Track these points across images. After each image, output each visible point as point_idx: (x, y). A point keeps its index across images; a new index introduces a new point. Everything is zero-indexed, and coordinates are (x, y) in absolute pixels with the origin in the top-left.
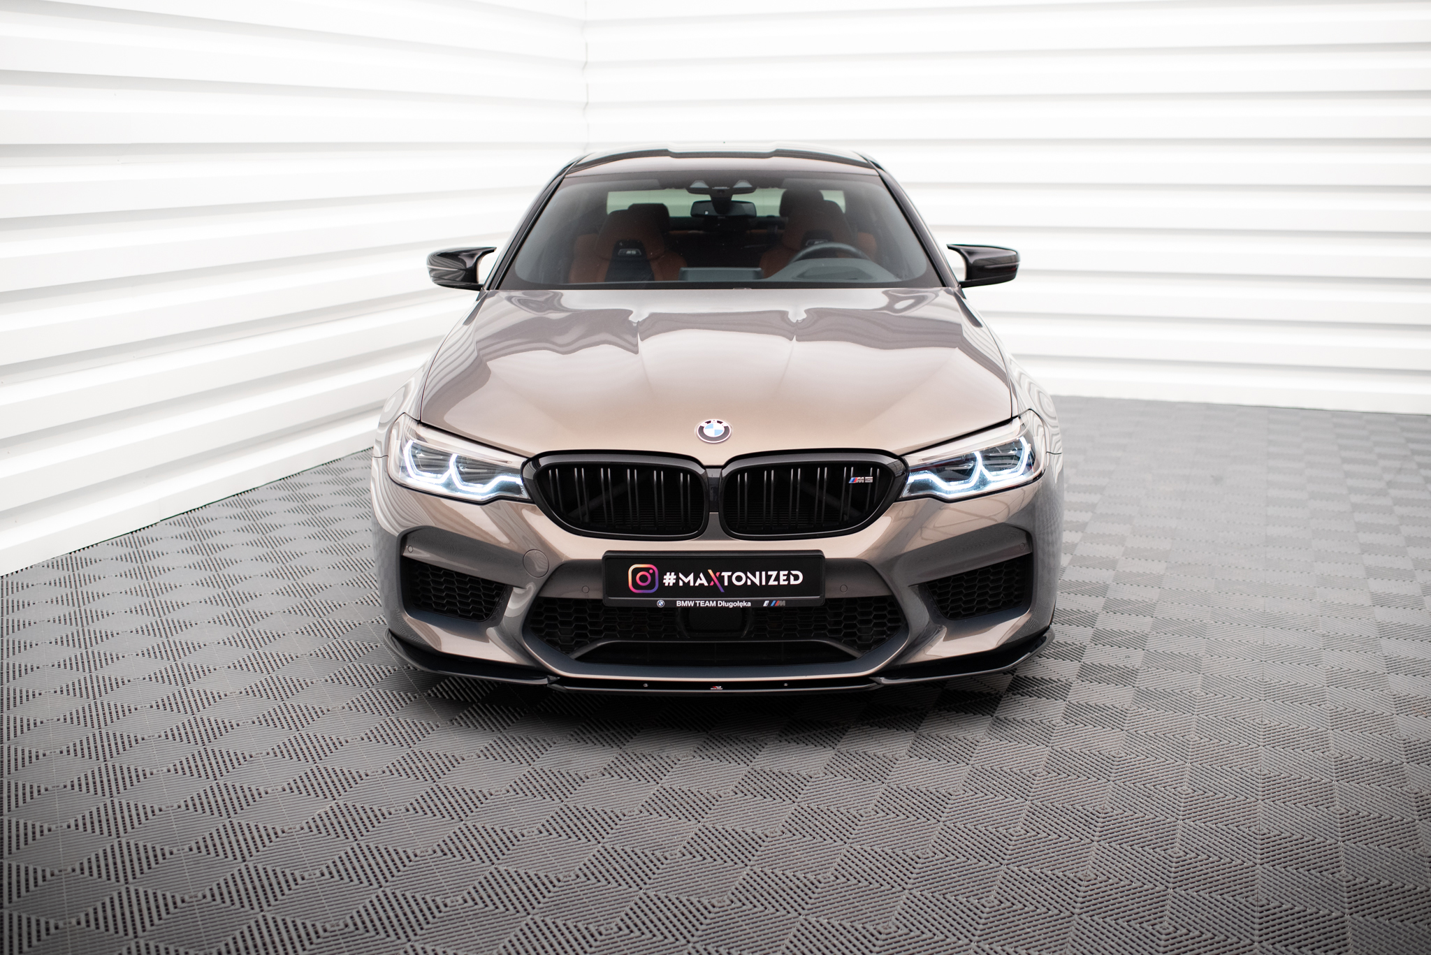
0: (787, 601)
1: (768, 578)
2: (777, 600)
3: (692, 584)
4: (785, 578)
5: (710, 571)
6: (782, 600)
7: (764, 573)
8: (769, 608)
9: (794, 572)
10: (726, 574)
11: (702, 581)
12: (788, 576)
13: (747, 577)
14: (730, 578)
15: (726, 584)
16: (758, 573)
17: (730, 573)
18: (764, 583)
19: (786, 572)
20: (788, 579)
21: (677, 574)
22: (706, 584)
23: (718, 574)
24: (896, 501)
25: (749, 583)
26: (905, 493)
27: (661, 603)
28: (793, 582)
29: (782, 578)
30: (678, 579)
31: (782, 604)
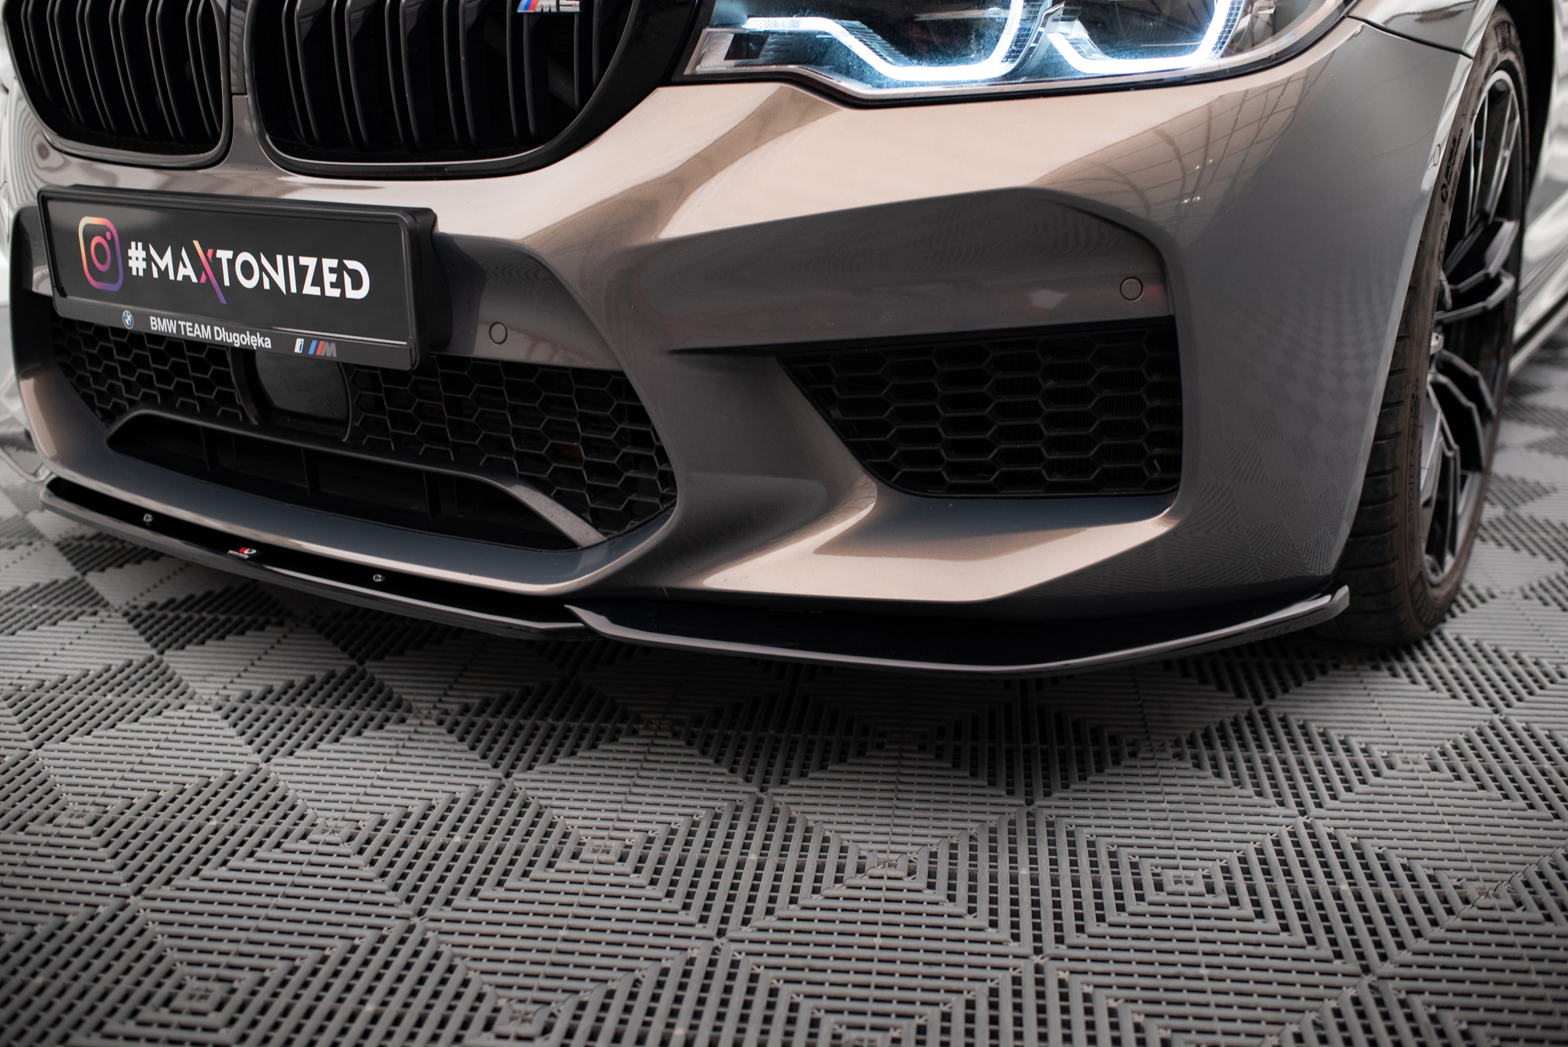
0: (339, 344)
1: (301, 271)
2: (319, 339)
3: (172, 277)
4: (333, 278)
5: (196, 243)
6: (330, 341)
7: (291, 259)
8: (304, 357)
9: (352, 264)
10: (224, 255)
11: (187, 271)
12: (339, 270)
13: (262, 268)
14: (231, 263)
15: (227, 283)
16: (279, 258)
17: (229, 254)
18: (294, 290)
19: (334, 263)
20: (339, 284)
21: (146, 248)
22: (194, 279)
23: (210, 252)
24: (668, 81)
25: (267, 286)
26: (714, 57)
27: (128, 320)
28: (351, 294)
29: (329, 278)
30: (149, 259)
31: (329, 351)
